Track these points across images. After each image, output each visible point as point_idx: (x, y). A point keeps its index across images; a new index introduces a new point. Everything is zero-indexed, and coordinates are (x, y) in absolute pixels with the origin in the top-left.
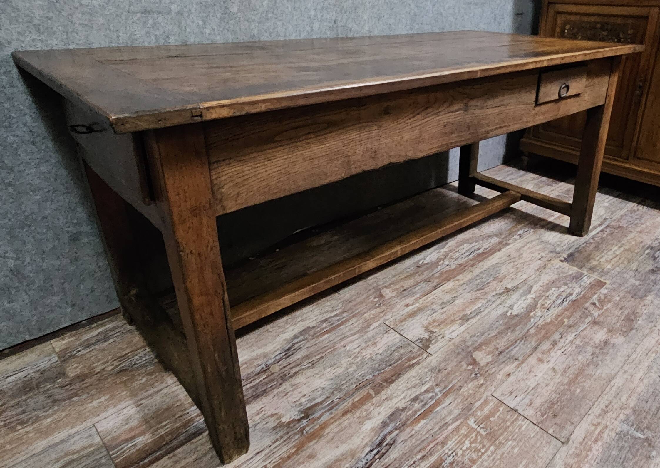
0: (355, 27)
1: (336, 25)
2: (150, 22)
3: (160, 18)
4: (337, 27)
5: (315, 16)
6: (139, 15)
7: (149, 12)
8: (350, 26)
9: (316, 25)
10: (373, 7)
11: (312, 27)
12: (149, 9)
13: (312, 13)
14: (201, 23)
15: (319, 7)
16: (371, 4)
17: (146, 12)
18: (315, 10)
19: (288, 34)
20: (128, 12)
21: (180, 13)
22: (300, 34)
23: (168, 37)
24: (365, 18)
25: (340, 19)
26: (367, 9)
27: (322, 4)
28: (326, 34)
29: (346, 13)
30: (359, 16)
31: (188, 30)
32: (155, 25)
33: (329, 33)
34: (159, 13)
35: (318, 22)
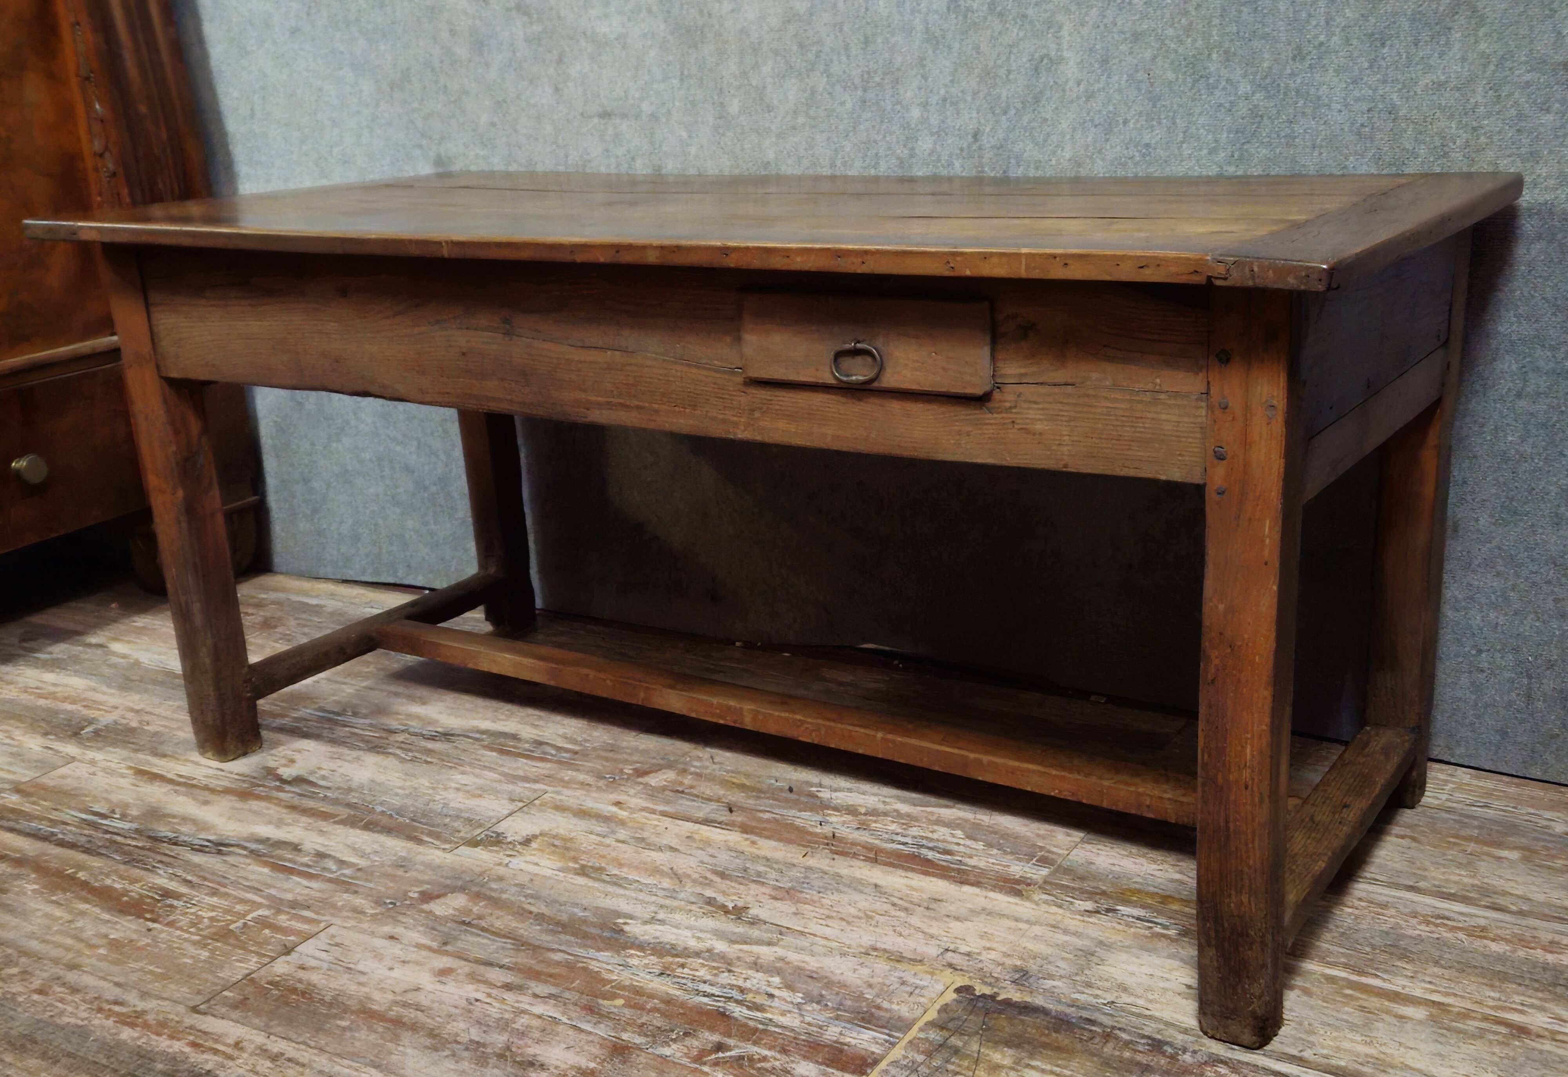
0: (1031, 152)
1: (977, 144)
2: (610, 131)
3: (624, 127)
4: (980, 148)
5: (924, 120)
6: (596, 120)
7: (610, 115)
8: (1018, 148)
9: (925, 144)
10: (1090, 96)
11: (913, 149)
12: (609, 109)
13: (916, 113)
14: (684, 134)
15: (934, 99)
16: (1082, 87)
17: (605, 115)
18: (925, 105)
19: (838, 163)
20: (582, 114)
21: (654, 117)
22: (877, 163)
23: (633, 159)
24: (1064, 126)
25: (988, 130)
26: (1072, 102)
27: (942, 92)
28: (951, 164)
29: (1005, 113)
30: (1046, 120)
31: (664, 148)
32: (617, 137)
33: (957, 164)
34: (624, 116)
35: (932, 134)
